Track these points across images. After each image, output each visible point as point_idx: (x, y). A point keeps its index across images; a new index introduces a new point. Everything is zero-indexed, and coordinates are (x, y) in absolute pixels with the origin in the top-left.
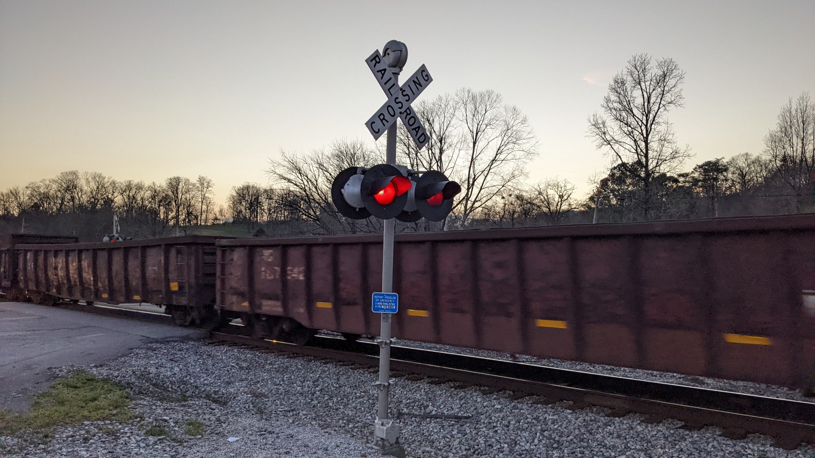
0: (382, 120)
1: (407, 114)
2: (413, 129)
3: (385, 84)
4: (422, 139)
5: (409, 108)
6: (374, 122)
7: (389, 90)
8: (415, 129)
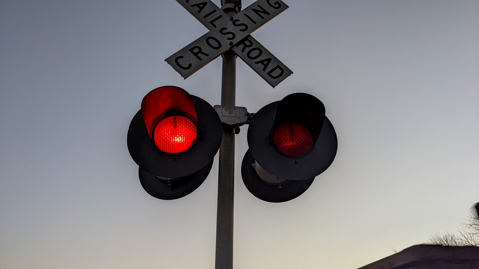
0: (196, 55)
1: (246, 46)
2: (256, 63)
3: (205, 17)
4: (274, 74)
5: (248, 38)
6: (182, 57)
7: (212, 22)
8: (262, 62)
